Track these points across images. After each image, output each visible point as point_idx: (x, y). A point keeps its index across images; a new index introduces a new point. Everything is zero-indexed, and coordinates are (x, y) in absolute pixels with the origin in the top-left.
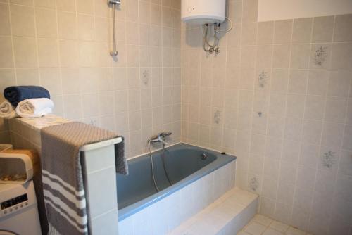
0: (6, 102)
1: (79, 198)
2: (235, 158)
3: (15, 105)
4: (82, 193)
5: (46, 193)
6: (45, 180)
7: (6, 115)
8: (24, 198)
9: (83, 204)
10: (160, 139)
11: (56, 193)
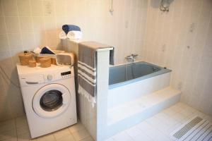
0: (63, 32)
1: (94, 71)
2: (171, 71)
3: (67, 33)
4: (95, 69)
5: (79, 71)
6: (79, 65)
7: (62, 38)
8: (69, 73)
9: (95, 74)
10: (132, 57)
11: (83, 71)
